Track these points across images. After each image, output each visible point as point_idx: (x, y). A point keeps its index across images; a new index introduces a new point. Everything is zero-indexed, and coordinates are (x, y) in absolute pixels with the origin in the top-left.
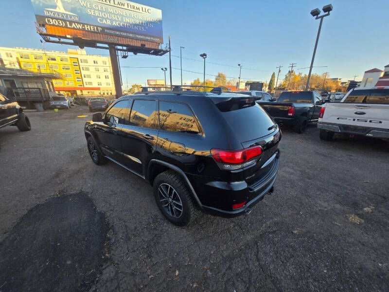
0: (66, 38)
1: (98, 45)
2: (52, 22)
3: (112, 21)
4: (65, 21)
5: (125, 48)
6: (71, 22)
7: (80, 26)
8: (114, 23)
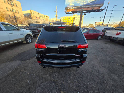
0: (70, 12)
1: (78, 12)
2: (68, 8)
3: (84, 3)
4: (71, 7)
5: (86, 11)
6: (72, 7)
7: (74, 8)
8: (85, 4)
